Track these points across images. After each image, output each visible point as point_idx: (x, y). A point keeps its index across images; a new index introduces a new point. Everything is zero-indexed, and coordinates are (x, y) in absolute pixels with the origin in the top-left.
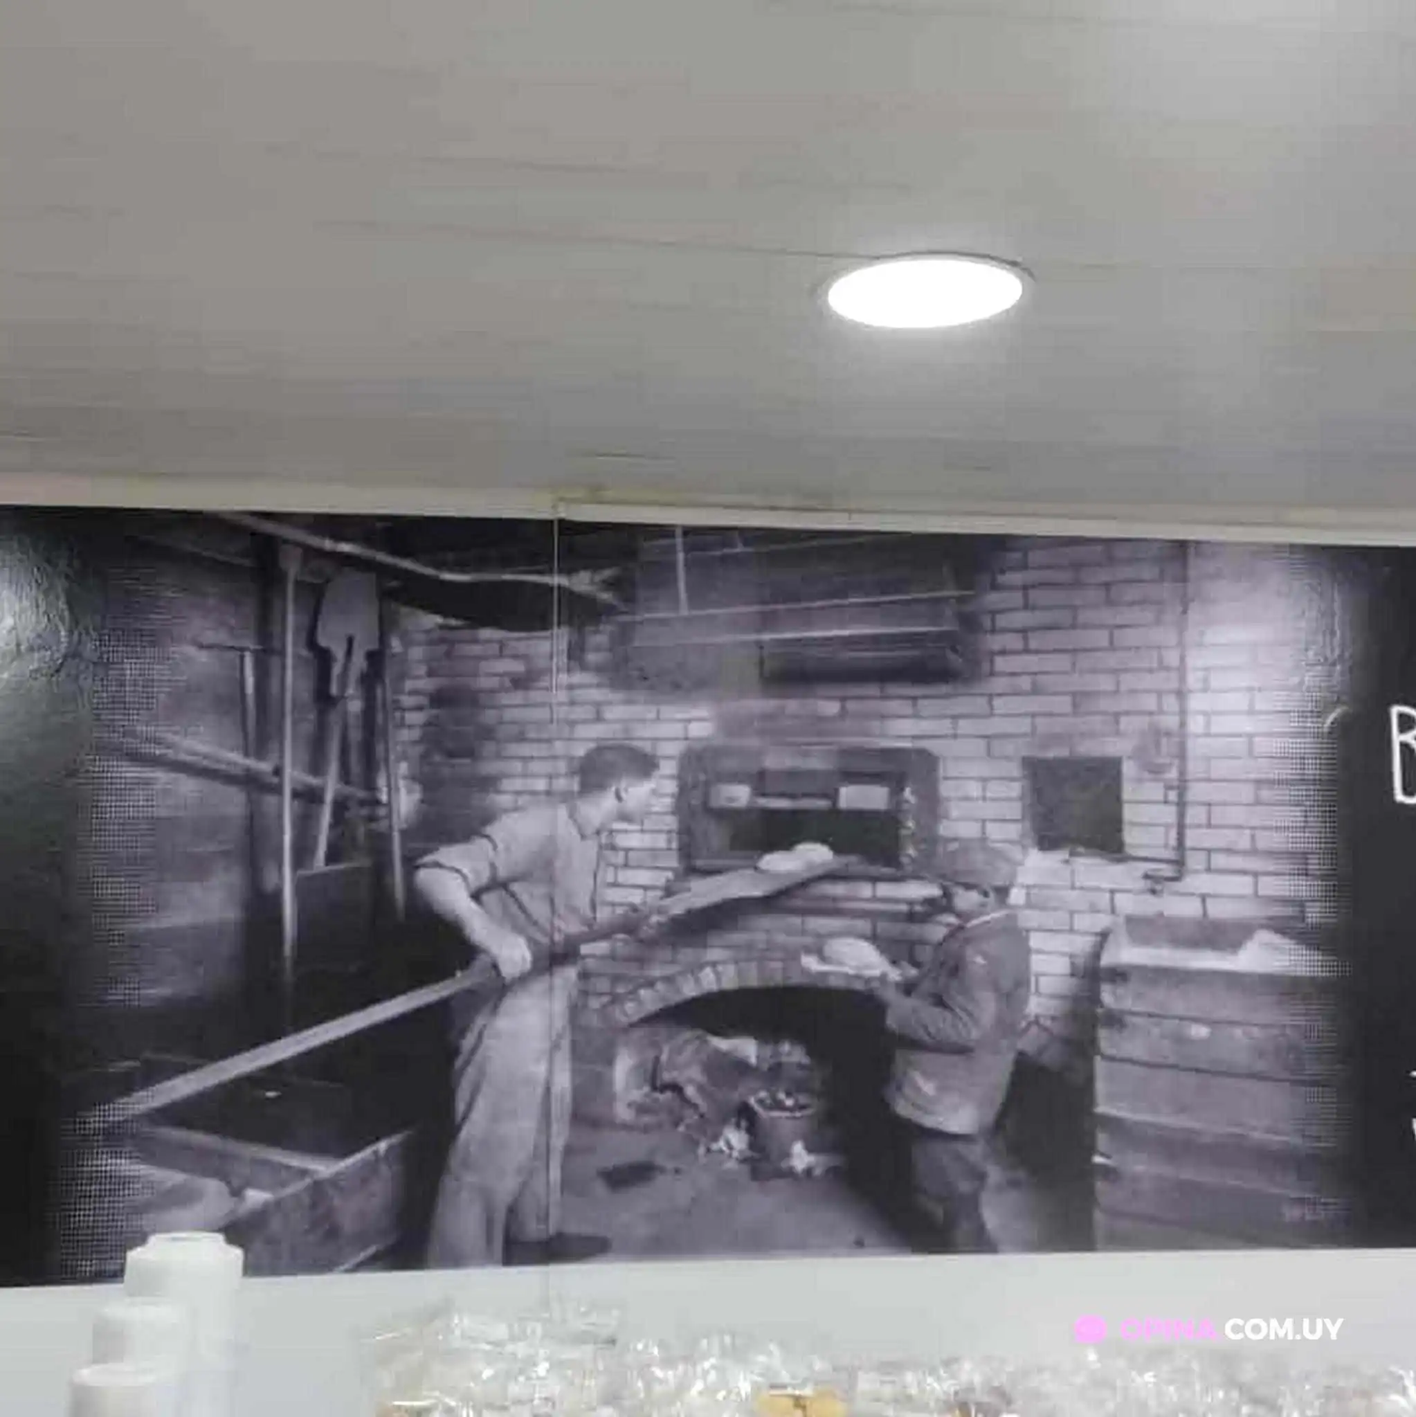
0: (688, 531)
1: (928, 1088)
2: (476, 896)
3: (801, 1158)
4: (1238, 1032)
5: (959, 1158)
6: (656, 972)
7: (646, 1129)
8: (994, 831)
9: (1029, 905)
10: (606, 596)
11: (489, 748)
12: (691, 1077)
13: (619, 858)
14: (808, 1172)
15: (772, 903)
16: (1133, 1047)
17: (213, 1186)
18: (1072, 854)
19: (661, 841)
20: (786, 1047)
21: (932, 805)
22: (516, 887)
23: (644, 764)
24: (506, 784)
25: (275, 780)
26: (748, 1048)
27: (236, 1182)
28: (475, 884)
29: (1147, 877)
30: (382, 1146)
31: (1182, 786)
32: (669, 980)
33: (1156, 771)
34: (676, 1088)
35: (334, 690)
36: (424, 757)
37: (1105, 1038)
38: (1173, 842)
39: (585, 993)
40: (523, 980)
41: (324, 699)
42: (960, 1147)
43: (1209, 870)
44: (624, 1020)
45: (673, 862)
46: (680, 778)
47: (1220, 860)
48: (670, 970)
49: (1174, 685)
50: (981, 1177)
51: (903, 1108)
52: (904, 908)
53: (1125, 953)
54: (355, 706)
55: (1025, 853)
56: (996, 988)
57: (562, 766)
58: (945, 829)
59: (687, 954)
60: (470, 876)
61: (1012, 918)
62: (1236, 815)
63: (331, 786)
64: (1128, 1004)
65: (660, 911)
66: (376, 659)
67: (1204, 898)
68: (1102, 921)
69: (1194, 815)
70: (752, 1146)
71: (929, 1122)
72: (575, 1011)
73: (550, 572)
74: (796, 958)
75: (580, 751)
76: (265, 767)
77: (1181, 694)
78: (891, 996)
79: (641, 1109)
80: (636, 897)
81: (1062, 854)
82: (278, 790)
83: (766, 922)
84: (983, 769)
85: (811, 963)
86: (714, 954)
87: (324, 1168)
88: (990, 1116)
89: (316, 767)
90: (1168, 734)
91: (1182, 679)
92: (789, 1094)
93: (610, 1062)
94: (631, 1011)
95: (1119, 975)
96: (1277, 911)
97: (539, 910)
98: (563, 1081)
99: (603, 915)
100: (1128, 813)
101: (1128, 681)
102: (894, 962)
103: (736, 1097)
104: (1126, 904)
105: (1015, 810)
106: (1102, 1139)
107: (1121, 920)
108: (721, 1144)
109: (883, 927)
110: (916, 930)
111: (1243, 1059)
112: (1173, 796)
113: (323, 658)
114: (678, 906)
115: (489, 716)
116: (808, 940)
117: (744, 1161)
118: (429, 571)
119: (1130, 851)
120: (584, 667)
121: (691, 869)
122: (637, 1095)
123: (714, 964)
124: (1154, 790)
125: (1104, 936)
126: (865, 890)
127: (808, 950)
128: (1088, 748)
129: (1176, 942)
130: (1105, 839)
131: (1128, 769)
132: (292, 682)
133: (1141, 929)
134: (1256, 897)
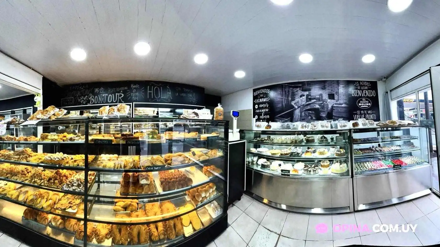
0: (306, 81)
2: (294, 104)
3: (314, 118)
4: (342, 110)
6: (305, 108)
7: (304, 117)
9: (328, 103)
10: (302, 86)
12: (307, 114)
16: (335, 111)
20: (313, 112)
21: (322, 97)
22: (297, 103)
23: (304, 96)
26: (311, 112)
29: (336, 101)
33: (337, 94)
36: (291, 96)
37: (333, 111)
38: (338, 99)
40: (297, 108)
41: (286, 94)
45: (306, 101)
56: (326, 108)
59: (307, 107)
62: (342, 97)
63: (286, 98)
64: (335, 109)
66: (288, 91)
69: (339, 97)
71: (322, 116)
72: (300, 110)
73: (298, 85)
76: (282, 98)
77: (338, 89)
78: (320, 109)
81: (331, 100)
83: (312, 104)
85: (315, 107)
87: (286, 119)
88: (326, 115)
90: (337, 92)
92: (313, 115)
95: (334, 107)
98: (299, 114)
99: (302, 105)
100: (335, 97)
101: (335, 89)
103: (310, 115)
106: (333, 116)
113: (285, 91)
115: (295, 94)
116: (314, 105)
118: (291, 85)
120: (300, 90)
122: (304, 115)
123: (309, 107)
125: (333, 105)
126: (318, 102)
128: (332, 93)
129: (338, 105)
130: (333, 99)
131: (335, 94)
132: (284, 93)
133: (336, 104)
134: (343, 102)
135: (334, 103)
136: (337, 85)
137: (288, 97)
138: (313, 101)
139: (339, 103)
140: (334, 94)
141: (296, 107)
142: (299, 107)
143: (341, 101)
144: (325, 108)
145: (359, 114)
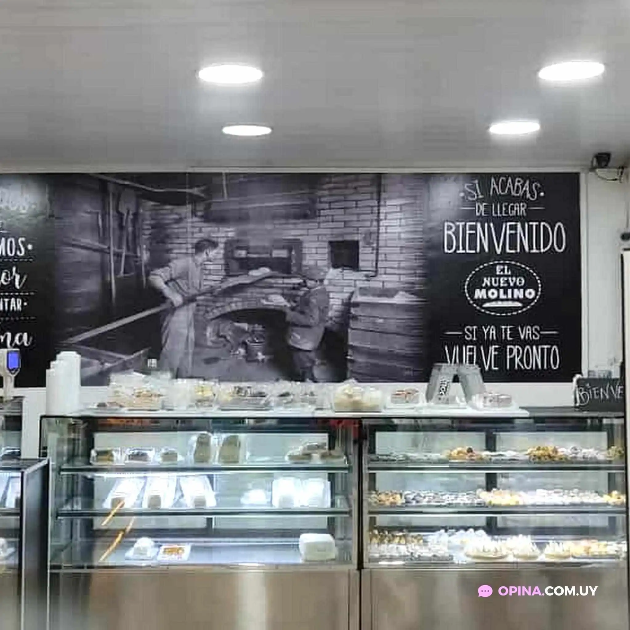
0: (227, 174)
1: (299, 337)
2: (166, 283)
3: (260, 356)
4: (392, 321)
5: (308, 357)
6: (218, 305)
7: (216, 348)
8: (320, 263)
9: (330, 285)
10: (203, 195)
11: (169, 240)
12: (229, 334)
13: (207, 272)
14: (263, 360)
15: (252, 284)
16: (360, 325)
17: (96, 362)
18: (344, 269)
19: (219, 267)
20: (256, 326)
21: (300, 255)
22: (178, 281)
24: (174, 251)
25: (108, 250)
26: (245, 326)
27: (103, 361)
28: (166, 280)
29: (365, 276)
30: (142, 352)
31: (377, 249)
32: (222, 307)
33: (369, 244)
34: (225, 337)
35: (124, 224)
36: (151, 244)
37: (352, 324)
38: (374, 265)
39: (198, 310)
41: (121, 227)
42: (308, 353)
43: (385, 274)
44: (209, 318)
45: (223, 273)
46: (225, 249)
47: (389, 271)
48: (222, 304)
49: (376, 218)
50: (313, 362)
51: (291, 343)
52: (291, 285)
53: (359, 299)
54: (130, 229)
55: (328, 268)
57: (190, 246)
58: (304, 263)
59: (227, 299)
60: (164, 277)
61: (325, 289)
62: (394, 257)
63: (124, 252)
64: (357, 314)
65: (219, 287)
66: (136, 215)
67: (383, 282)
68: (352, 289)
69: (381, 257)
70: (246, 353)
72: (195, 315)
73: (185, 188)
74: (260, 301)
75: (195, 241)
76: (106, 247)
77: (378, 221)
79: (214, 342)
80: (212, 283)
81: (340, 270)
82: (109, 253)
83: (250, 290)
84: (316, 245)
85: (264, 302)
86: (235, 299)
87: (125, 358)
89: (120, 247)
90: (374, 233)
91: (378, 216)
92: (257, 338)
93: (205, 329)
94: (211, 315)
95: (357, 305)
96: (405, 285)
97: (185, 288)
98: (192, 335)
100: (361, 257)
101: (362, 217)
102: (288, 302)
103: (241, 339)
104: (360, 284)
105: (326, 256)
106: (350, 352)
107: (357, 289)
108: (238, 352)
109: (286, 291)
110: (295, 292)
111: (393, 329)
112: (375, 251)
113: (120, 215)
114: (224, 286)
115: (169, 231)
116: (263, 295)
117: (244, 357)
118: (150, 189)
119: (361, 268)
120: (196, 216)
121: (228, 274)
122: (213, 339)
123: (235, 302)
124: (369, 250)
125: (352, 293)
126: (280, 281)
127: (263, 298)
128: (348, 238)
129: (374, 295)
130: (354, 265)
131: (361, 244)
132: (113, 223)
133: (364, 291)
134: (400, 281)
135: (355, 285)
136: (375, 196)
137: (133, 244)
138: (255, 273)
139: (379, 285)
140: (357, 242)
141: (177, 299)
142: (189, 300)
143: (390, 279)
144: (311, 311)
145: (471, 342)
